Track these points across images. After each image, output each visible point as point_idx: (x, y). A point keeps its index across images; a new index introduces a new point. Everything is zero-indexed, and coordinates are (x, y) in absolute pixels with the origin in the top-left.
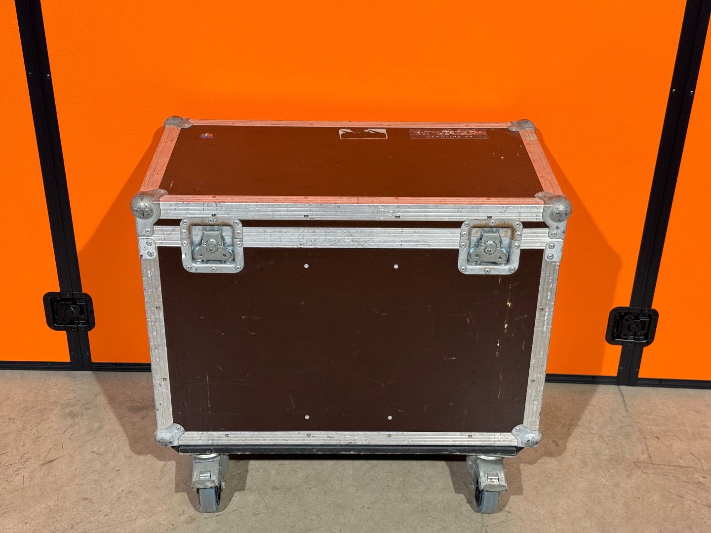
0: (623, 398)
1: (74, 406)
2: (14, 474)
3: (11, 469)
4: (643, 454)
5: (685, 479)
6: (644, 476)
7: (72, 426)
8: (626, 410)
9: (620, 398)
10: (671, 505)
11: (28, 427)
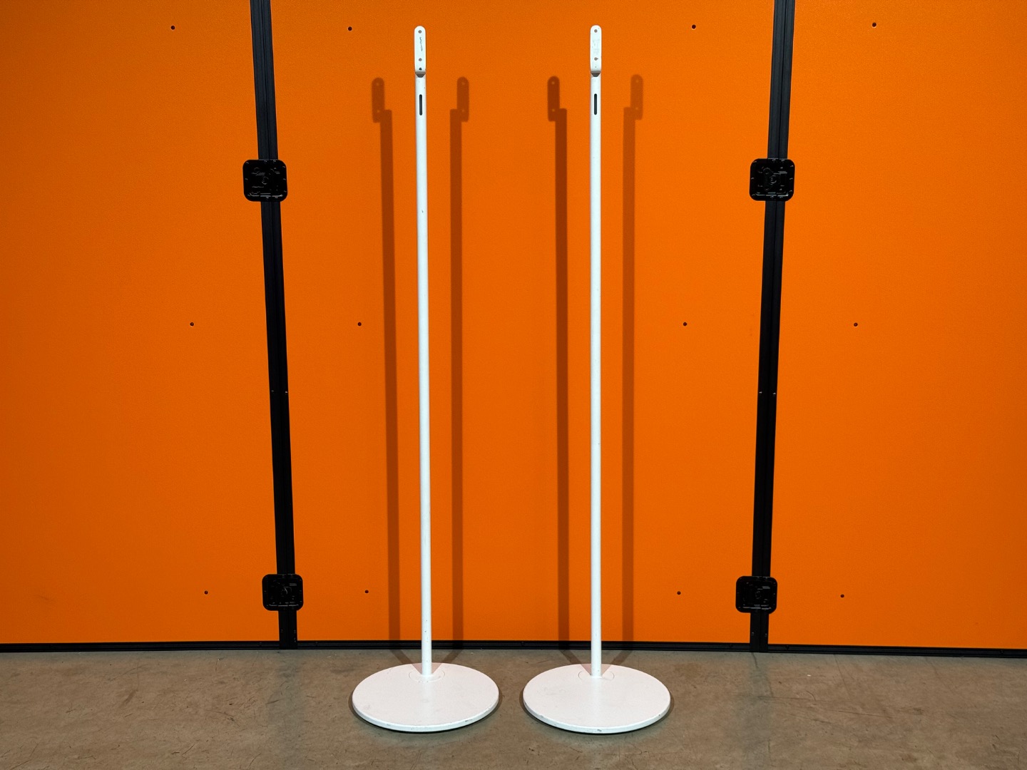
0: (755, 659)
1: (286, 670)
2: (246, 709)
3: (243, 706)
4: (766, 691)
5: (799, 705)
6: (765, 704)
7: (286, 681)
8: (757, 667)
9: (753, 660)
10: (784, 719)
11: (251, 683)
